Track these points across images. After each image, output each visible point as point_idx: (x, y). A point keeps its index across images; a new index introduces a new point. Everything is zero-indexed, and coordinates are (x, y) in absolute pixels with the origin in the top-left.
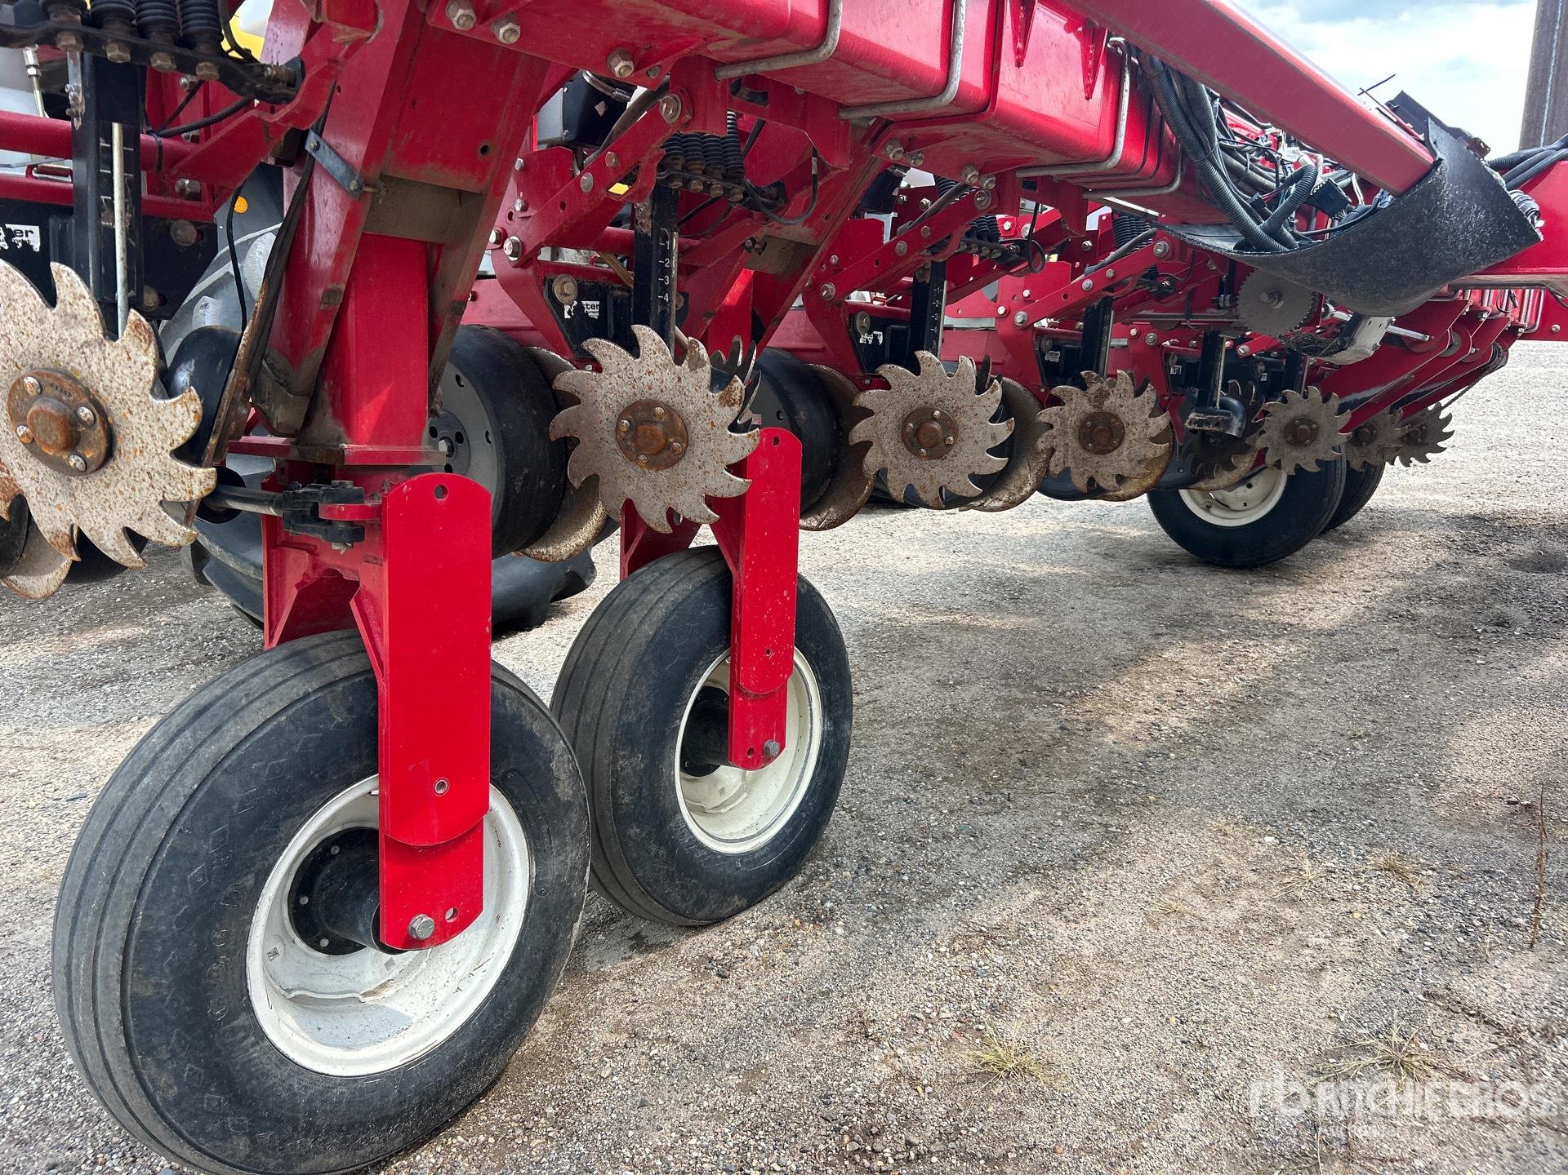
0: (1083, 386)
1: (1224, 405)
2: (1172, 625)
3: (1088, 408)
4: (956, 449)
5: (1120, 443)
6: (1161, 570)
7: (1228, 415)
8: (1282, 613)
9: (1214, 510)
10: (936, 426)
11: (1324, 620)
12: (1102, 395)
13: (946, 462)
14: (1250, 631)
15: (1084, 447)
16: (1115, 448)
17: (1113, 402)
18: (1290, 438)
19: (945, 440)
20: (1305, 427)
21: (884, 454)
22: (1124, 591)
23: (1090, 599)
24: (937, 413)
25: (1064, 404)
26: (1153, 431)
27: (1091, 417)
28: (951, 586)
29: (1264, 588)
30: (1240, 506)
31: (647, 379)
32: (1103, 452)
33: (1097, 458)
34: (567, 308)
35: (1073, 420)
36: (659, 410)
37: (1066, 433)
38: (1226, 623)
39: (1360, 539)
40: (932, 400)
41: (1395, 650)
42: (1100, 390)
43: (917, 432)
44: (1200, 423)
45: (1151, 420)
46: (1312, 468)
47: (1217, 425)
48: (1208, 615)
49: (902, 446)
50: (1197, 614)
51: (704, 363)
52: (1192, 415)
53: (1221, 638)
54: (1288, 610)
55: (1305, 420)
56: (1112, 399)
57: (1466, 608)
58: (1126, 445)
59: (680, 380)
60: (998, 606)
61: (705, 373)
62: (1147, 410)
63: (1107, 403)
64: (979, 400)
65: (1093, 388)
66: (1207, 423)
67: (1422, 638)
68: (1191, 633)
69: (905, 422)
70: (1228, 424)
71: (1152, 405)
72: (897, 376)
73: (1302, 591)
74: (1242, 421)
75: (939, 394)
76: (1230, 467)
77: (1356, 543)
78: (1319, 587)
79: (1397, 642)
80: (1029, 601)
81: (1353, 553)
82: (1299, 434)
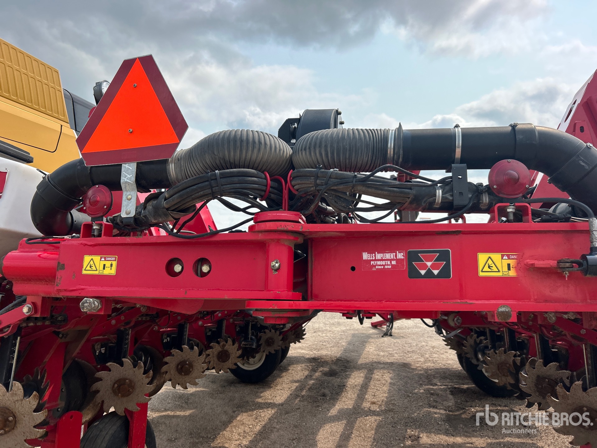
0: (218, 343)
1: (251, 339)
2: (238, 407)
3: (220, 349)
4: (192, 372)
5: (229, 358)
6: (231, 386)
7: (253, 342)
8: (268, 399)
9: (245, 365)
10: (187, 366)
11: (280, 400)
12: (224, 346)
13: (189, 376)
14: (261, 406)
15: (219, 361)
16: (228, 360)
17: (226, 347)
18: (267, 344)
19: (189, 370)
20: (271, 340)
21: (171, 375)
22: (221, 395)
23: (211, 400)
24: (187, 362)
25: (213, 348)
26: (238, 355)
27: (221, 352)
28: (164, 400)
29: (261, 390)
30: (253, 363)
31: (125, 373)
32: (224, 362)
33: (222, 364)
34: (97, 352)
35: (216, 353)
36: (127, 381)
37: (214, 357)
38: (253, 404)
39: (286, 369)
40: (186, 359)
41: (299, 408)
42: (223, 344)
43: (181, 368)
44: (245, 345)
45: (237, 352)
46: (273, 352)
47: (250, 345)
48: (247, 402)
49: (177, 372)
50: (244, 402)
51: (142, 368)
52: (243, 343)
53: (253, 410)
54: (269, 397)
55: (271, 338)
56: (227, 346)
57: (315, 391)
58: (230, 359)
59: (134, 372)
60: (182, 406)
61: (142, 370)
62: (236, 349)
63: (225, 348)
64: (200, 358)
65: (222, 344)
66: (247, 345)
67: (306, 403)
68: (243, 409)
69: (178, 365)
70: (252, 345)
71: (237, 348)
72: (176, 353)
73: (272, 390)
74: (256, 343)
75: (188, 357)
76: (254, 357)
77: (284, 370)
78: (277, 388)
79: (299, 405)
80: (191, 403)
81: (284, 374)
82: (269, 342)
